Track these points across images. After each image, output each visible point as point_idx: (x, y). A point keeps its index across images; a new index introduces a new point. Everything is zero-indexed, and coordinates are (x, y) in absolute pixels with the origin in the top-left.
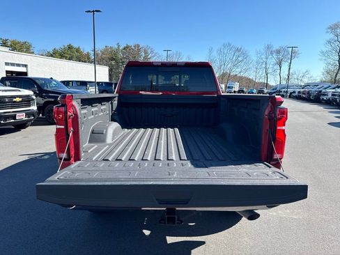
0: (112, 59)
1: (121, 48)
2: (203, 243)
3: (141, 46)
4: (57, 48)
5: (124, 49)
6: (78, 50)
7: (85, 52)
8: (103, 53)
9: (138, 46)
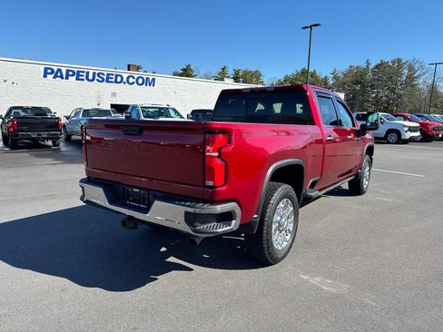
0: (357, 83)
1: (371, 66)
2: (192, 270)
3: (404, 61)
4: (289, 74)
5: (377, 67)
6: (313, 75)
7: (323, 76)
8: (345, 75)
9: (399, 61)
